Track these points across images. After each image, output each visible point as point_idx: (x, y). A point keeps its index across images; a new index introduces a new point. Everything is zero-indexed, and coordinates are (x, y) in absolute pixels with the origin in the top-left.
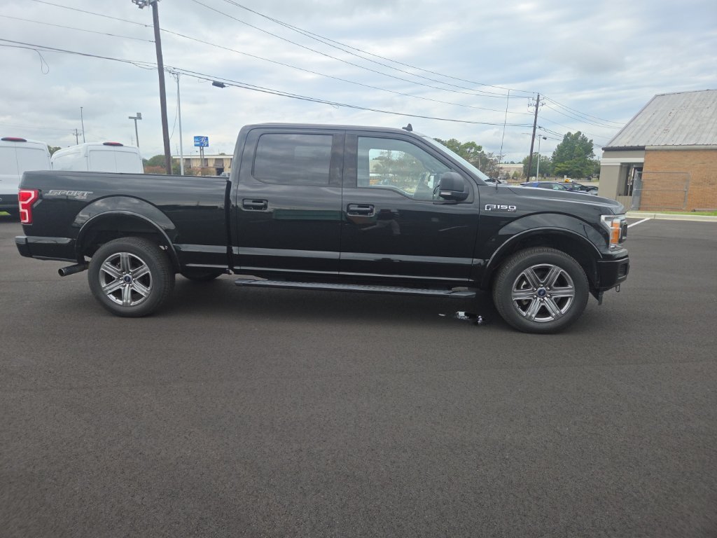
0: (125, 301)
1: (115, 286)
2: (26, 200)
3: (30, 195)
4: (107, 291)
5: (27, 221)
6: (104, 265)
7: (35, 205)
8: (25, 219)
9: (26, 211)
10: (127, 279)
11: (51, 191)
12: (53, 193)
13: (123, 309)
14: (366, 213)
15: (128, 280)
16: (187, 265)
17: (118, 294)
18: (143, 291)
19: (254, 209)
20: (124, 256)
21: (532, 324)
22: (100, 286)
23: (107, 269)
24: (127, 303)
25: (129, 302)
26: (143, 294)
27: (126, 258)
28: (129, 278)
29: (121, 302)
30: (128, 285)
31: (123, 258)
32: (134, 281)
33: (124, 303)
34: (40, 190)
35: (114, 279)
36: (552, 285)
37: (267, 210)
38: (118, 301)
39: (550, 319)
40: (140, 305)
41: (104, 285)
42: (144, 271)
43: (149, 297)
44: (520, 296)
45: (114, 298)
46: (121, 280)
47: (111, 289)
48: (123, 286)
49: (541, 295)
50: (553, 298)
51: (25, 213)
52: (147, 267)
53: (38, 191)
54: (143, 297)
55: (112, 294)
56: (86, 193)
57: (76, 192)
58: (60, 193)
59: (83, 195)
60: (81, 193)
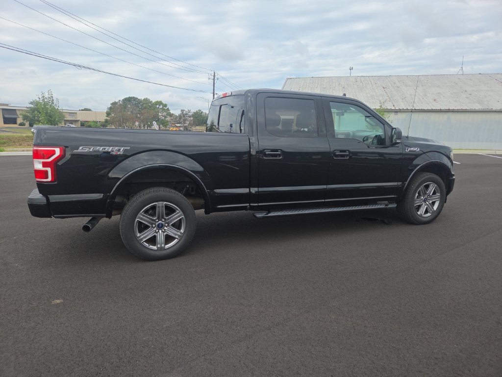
0: (159, 246)
1: (148, 234)
3: (54, 152)
4: (142, 239)
5: (50, 179)
6: (139, 215)
7: (60, 163)
8: (47, 177)
9: (49, 170)
10: (160, 225)
11: (81, 148)
12: (81, 150)
13: (158, 253)
14: (343, 156)
15: (160, 227)
16: (219, 207)
17: (153, 240)
18: (176, 235)
19: (272, 157)
20: (160, 205)
21: (423, 219)
22: (136, 237)
23: (141, 219)
24: (161, 247)
25: (163, 245)
26: (177, 237)
27: (162, 207)
28: (162, 224)
29: (155, 248)
30: (160, 231)
31: (159, 207)
32: (166, 227)
33: (158, 248)
34: (66, 147)
35: (149, 227)
36: (431, 194)
37: (281, 158)
38: (151, 247)
39: (429, 214)
40: (175, 248)
41: (138, 235)
42: (179, 216)
43: (183, 239)
44: (418, 203)
45: (148, 245)
46: (154, 228)
47: (145, 237)
48: (157, 233)
49: (425, 201)
50: (431, 202)
51: (47, 172)
52: (181, 213)
53: (64, 148)
54: (176, 240)
55: (145, 241)
56: (123, 148)
57: (111, 148)
58: (92, 149)
59: (119, 150)
60: (117, 148)
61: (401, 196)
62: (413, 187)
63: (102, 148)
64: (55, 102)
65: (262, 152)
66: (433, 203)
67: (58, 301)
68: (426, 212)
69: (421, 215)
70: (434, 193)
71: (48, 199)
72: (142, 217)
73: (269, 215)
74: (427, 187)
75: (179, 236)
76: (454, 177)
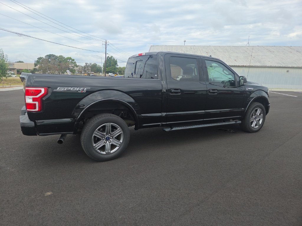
1: (100, 144)
2: (36, 95)
3: (40, 91)
4: (96, 148)
5: (37, 109)
6: (95, 132)
7: (44, 99)
8: (35, 108)
9: (37, 103)
10: (108, 138)
11: (58, 88)
12: (59, 89)
13: (106, 156)
14: (214, 93)
15: (108, 139)
16: (143, 125)
17: (103, 148)
18: (117, 144)
19: (175, 93)
20: (108, 125)
21: (254, 129)
22: (93, 147)
23: (96, 134)
24: (108, 152)
25: (109, 151)
26: (118, 145)
27: (110, 126)
28: (109, 137)
29: (104, 153)
30: (108, 142)
31: (107, 126)
32: (111, 139)
33: (106, 153)
34: (49, 88)
35: (101, 139)
36: (258, 115)
37: (180, 94)
38: (102, 152)
39: (257, 127)
40: (116, 152)
41: (94, 145)
42: (120, 132)
43: (122, 146)
44: (252, 120)
45: (100, 151)
46: (104, 140)
47: (98, 146)
48: (105, 143)
49: (255, 119)
50: (258, 119)
51: (35, 104)
52: (121, 130)
53: (47, 88)
54: (117, 147)
55: (98, 149)
56: (86, 89)
57: (78, 88)
58: (66, 89)
59: (83, 90)
60: (82, 88)
61: (244, 116)
62: (250, 111)
63: (72, 88)
64: (5, 56)
65: (169, 91)
66: (259, 120)
67: (49, 193)
68: (256, 125)
69: (253, 127)
70: (260, 114)
71: (35, 123)
72: (97, 134)
73: (173, 129)
74: (256, 110)
75: (119, 145)
76: (269, 105)
